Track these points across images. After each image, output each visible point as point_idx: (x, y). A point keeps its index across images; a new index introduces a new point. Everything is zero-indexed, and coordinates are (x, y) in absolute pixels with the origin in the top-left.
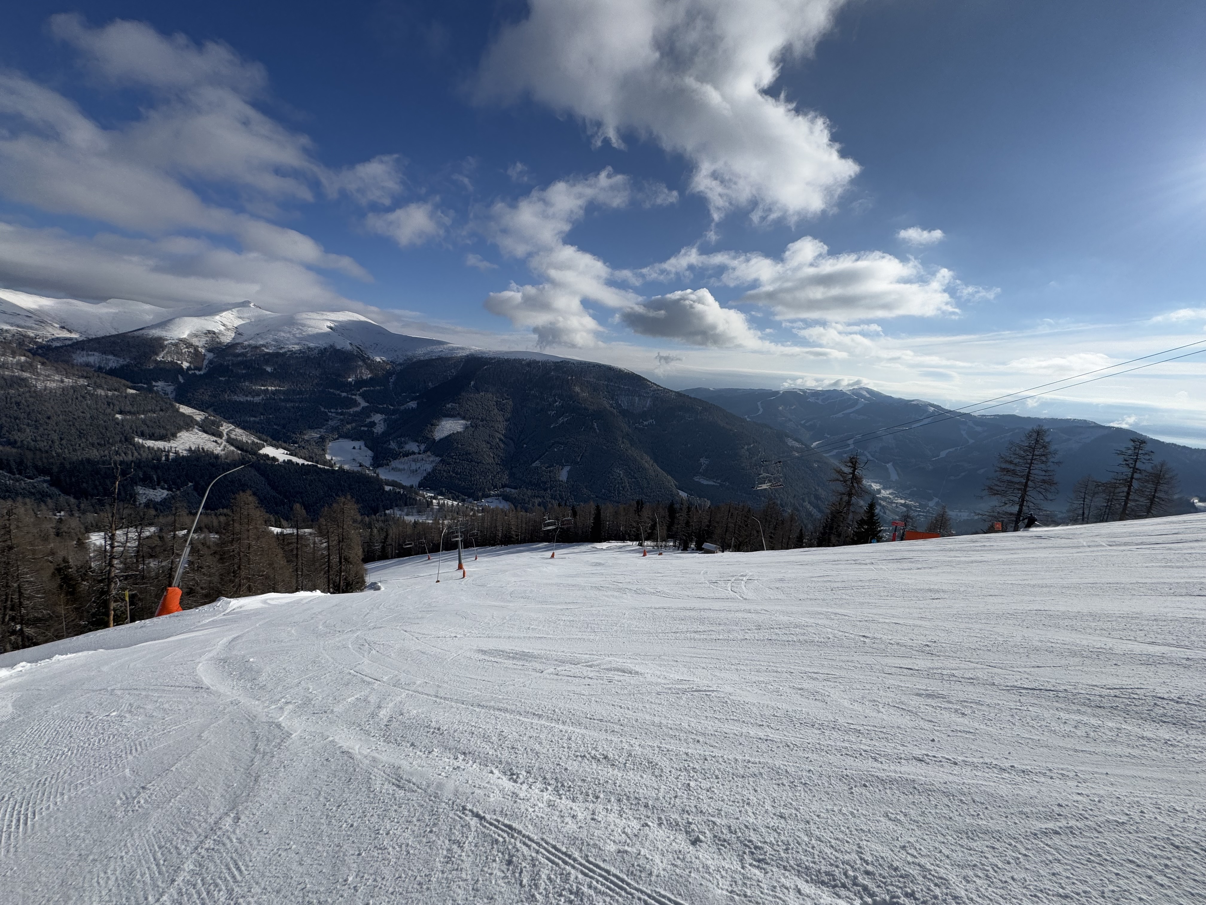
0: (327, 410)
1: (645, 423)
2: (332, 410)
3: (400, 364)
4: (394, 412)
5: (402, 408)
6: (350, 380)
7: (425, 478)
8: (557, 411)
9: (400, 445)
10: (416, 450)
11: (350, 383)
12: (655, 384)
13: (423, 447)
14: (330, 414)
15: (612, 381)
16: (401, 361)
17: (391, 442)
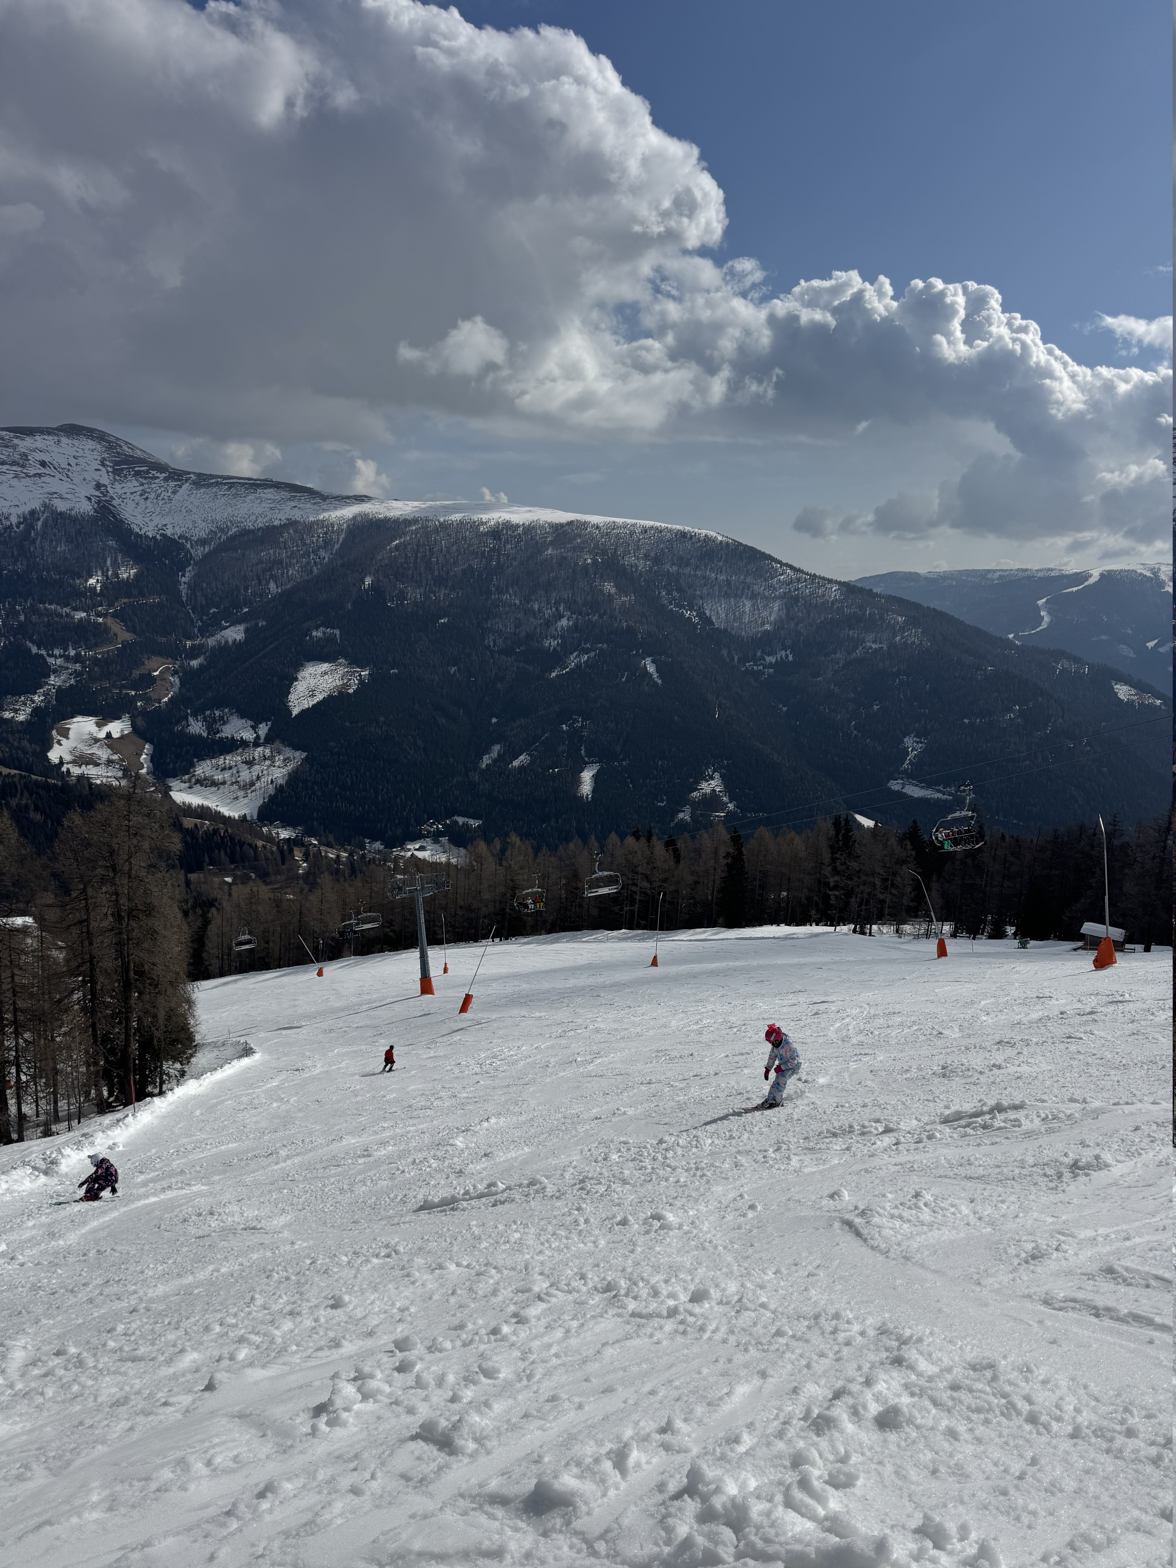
0: (43, 652)
1: (771, 659)
2: (57, 652)
3: (203, 542)
4: (194, 653)
5: (211, 642)
6: (92, 581)
7: (272, 798)
8: (562, 637)
9: (212, 725)
10: (248, 735)
11: (93, 589)
12: (792, 567)
13: (263, 729)
14: (51, 660)
15: (687, 564)
16: (203, 535)
17: (191, 719)
